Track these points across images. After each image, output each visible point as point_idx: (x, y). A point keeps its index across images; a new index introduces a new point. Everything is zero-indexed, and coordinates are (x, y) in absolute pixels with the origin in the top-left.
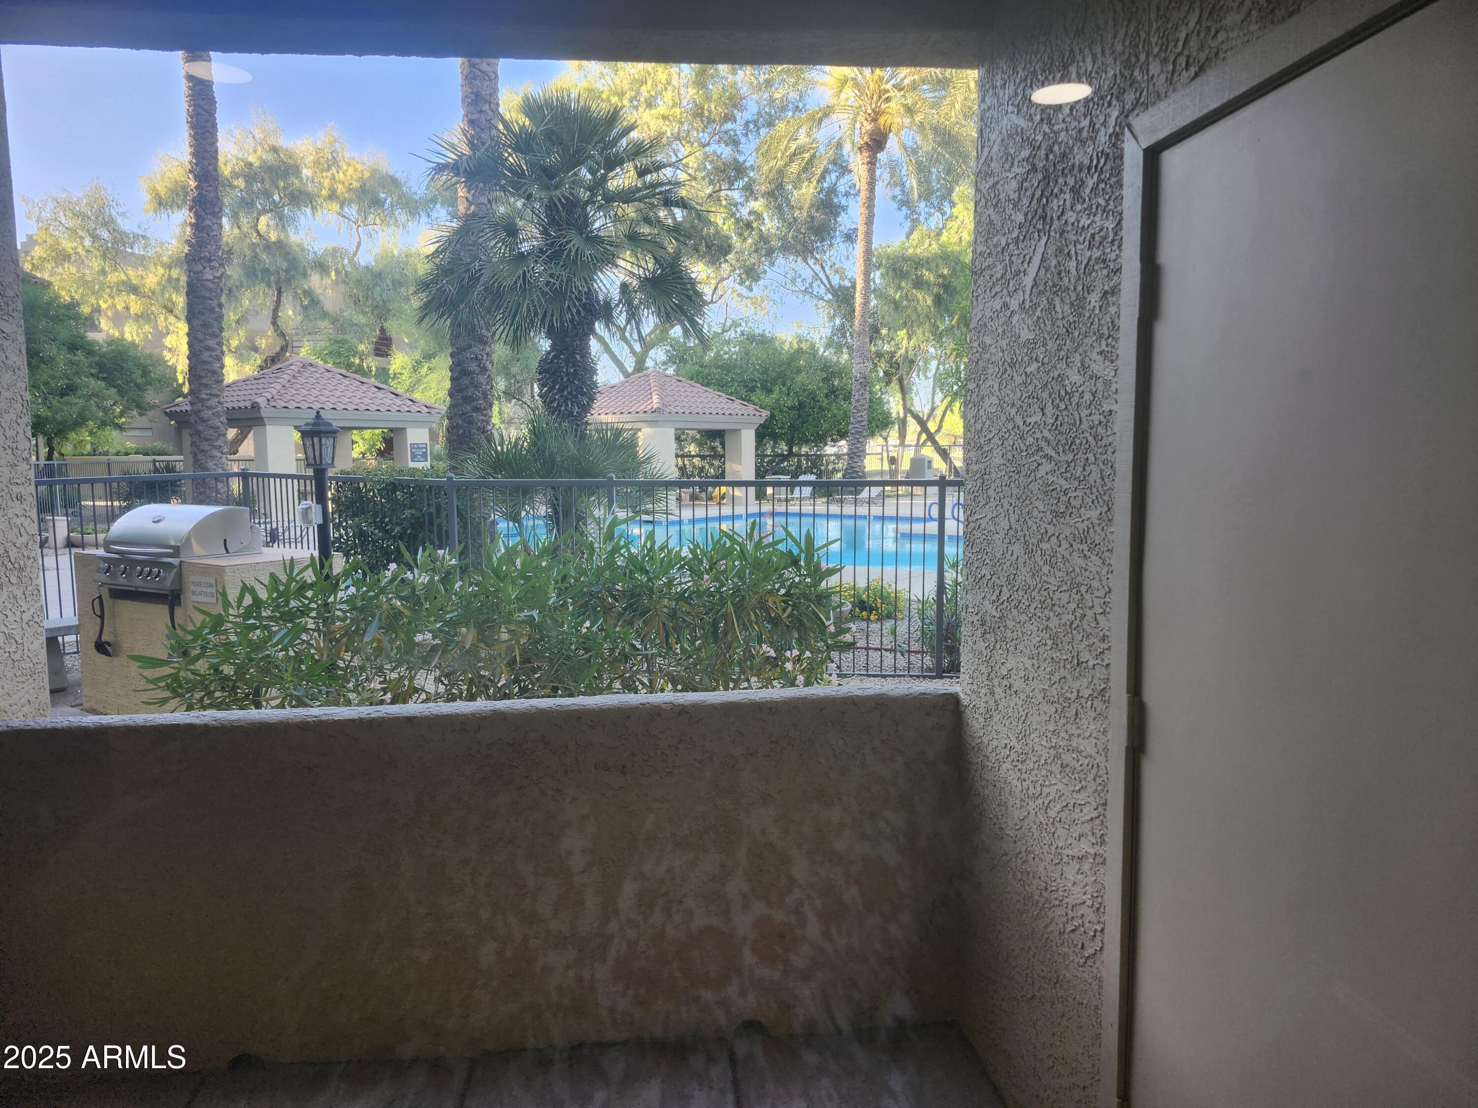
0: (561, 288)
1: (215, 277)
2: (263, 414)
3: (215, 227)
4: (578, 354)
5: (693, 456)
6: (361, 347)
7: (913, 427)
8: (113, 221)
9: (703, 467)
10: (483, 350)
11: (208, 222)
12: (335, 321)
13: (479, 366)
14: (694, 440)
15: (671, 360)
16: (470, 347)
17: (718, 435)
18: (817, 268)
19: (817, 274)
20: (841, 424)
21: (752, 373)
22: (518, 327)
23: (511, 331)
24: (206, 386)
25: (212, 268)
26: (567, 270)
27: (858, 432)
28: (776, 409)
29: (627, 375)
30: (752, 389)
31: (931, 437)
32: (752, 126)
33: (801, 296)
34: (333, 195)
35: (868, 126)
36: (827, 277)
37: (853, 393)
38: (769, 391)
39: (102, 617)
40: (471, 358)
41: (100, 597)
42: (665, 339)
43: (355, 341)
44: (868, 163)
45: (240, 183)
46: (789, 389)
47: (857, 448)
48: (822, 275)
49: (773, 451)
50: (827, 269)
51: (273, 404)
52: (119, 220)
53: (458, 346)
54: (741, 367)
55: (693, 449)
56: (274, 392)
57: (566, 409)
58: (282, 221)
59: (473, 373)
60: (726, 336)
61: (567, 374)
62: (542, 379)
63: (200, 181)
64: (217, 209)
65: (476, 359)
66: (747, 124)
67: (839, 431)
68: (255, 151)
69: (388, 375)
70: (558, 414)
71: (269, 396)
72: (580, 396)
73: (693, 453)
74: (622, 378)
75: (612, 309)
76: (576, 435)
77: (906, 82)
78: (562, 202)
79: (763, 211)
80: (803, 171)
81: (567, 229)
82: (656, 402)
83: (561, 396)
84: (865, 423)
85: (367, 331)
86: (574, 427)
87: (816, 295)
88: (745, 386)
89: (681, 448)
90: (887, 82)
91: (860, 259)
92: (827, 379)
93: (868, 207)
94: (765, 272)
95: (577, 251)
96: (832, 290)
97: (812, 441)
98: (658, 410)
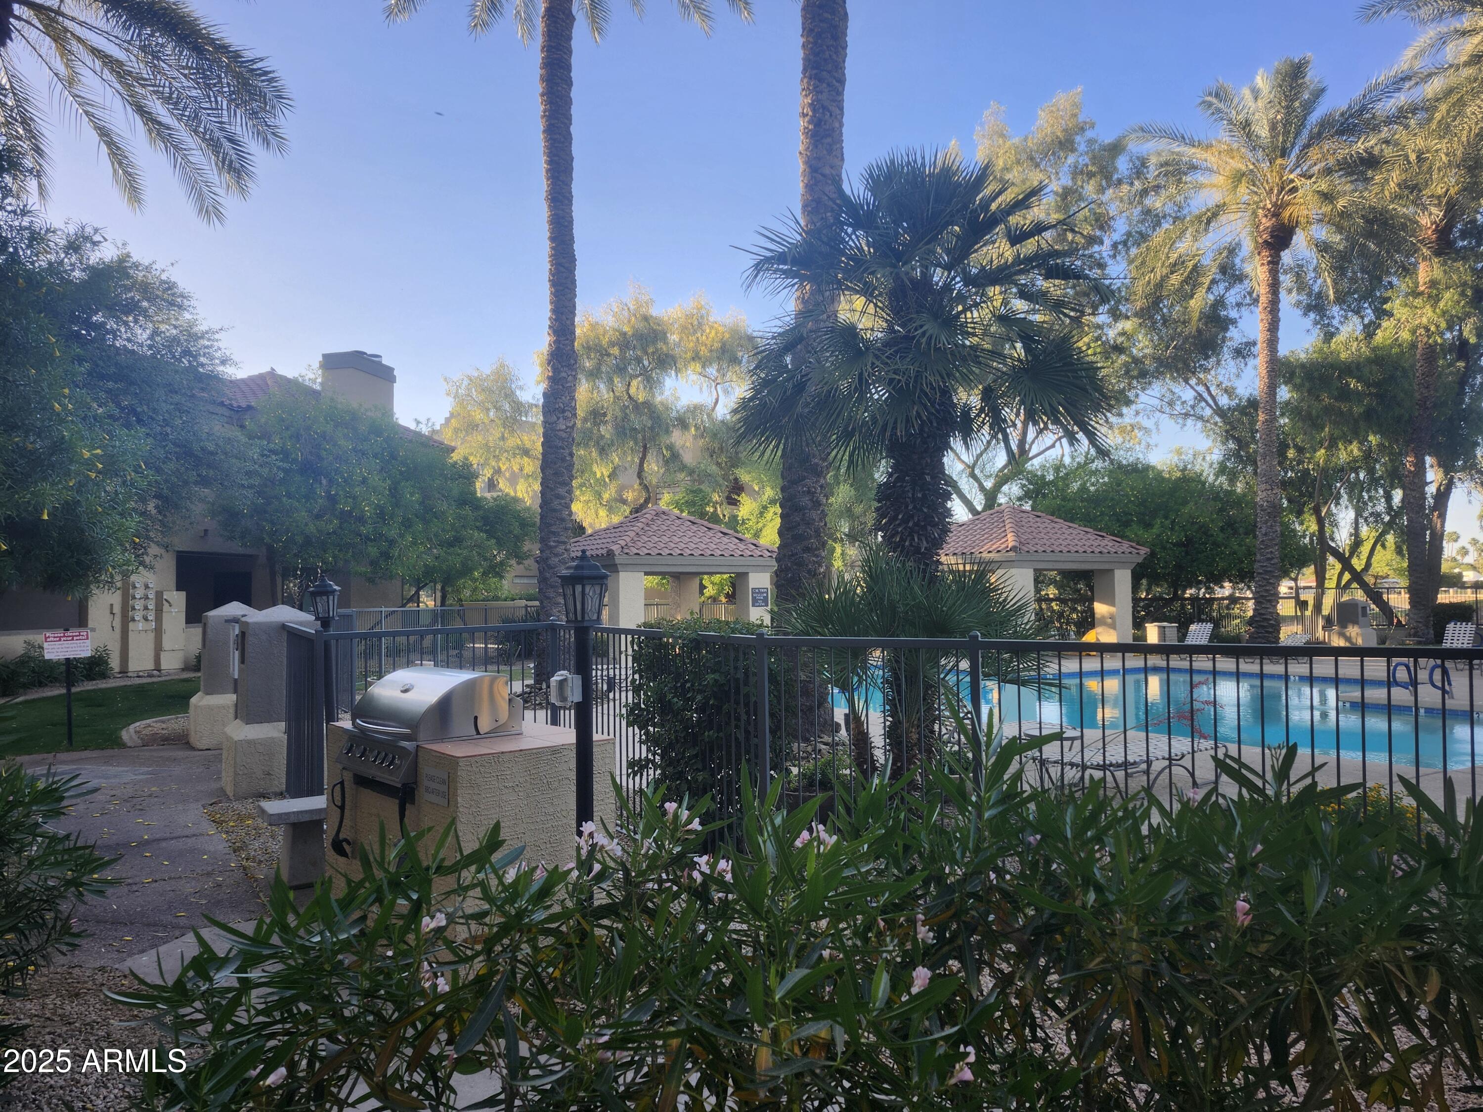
0: (907, 385)
1: (567, 427)
2: (617, 561)
3: (570, 378)
4: (929, 474)
5: (1052, 600)
6: (716, 497)
7: (1333, 566)
8: (513, 393)
9: (1064, 612)
11: (563, 375)
12: (691, 472)
13: (811, 500)
14: (1053, 582)
15: (1027, 495)
16: (804, 478)
17: (1086, 576)
18: (1201, 389)
19: (1200, 395)
20: (1242, 562)
21: (1126, 505)
22: (854, 449)
23: (846, 457)
24: (554, 533)
25: (565, 418)
26: (917, 364)
27: (1266, 572)
29: (976, 513)
30: (1127, 524)
31: (1357, 577)
32: (1120, 247)
33: (1180, 421)
34: (696, 357)
35: (1266, 223)
36: (1213, 398)
37: (1259, 525)
38: (1148, 526)
39: (342, 808)
40: (804, 492)
41: (342, 783)
42: (1021, 472)
43: (709, 490)
44: (1269, 263)
45: (615, 351)
46: (1173, 522)
47: (1267, 591)
48: (1206, 395)
49: (1149, 594)
50: (1213, 389)
51: (626, 551)
52: (518, 393)
53: (789, 478)
54: (1112, 499)
55: (1052, 592)
56: (628, 539)
57: (911, 545)
58: (650, 383)
59: (806, 508)
60: (1093, 466)
61: (914, 500)
62: (881, 508)
63: (558, 336)
64: (572, 362)
65: (809, 492)
67: (1240, 570)
68: (629, 321)
69: (737, 522)
70: (901, 552)
71: (623, 543)
72: (929, 528)
73: (1051, 596)
74: (970, 516)
75: (972, 420)
76: (924, 577)
77: (1316, 168)
78: (913, 280)
79: (1135, 331)
80: (1186, 281)
81: (917, 312)
82: (1011, 540)
83: (905, 528)
84: (1276, 561)
85: (721, 481)
86: (922, 567)
87: (1200, 418)
88: (1118, 520)
89: (1038, 590)
90: (1291, 171)
91: (1263, 371)
92: (1221, 510)
93: (1270, 312)
94: (1137, 396)
95: (930, 337)
96: (1220, 411)
97: (1200, 582)
98: (1014, 549)
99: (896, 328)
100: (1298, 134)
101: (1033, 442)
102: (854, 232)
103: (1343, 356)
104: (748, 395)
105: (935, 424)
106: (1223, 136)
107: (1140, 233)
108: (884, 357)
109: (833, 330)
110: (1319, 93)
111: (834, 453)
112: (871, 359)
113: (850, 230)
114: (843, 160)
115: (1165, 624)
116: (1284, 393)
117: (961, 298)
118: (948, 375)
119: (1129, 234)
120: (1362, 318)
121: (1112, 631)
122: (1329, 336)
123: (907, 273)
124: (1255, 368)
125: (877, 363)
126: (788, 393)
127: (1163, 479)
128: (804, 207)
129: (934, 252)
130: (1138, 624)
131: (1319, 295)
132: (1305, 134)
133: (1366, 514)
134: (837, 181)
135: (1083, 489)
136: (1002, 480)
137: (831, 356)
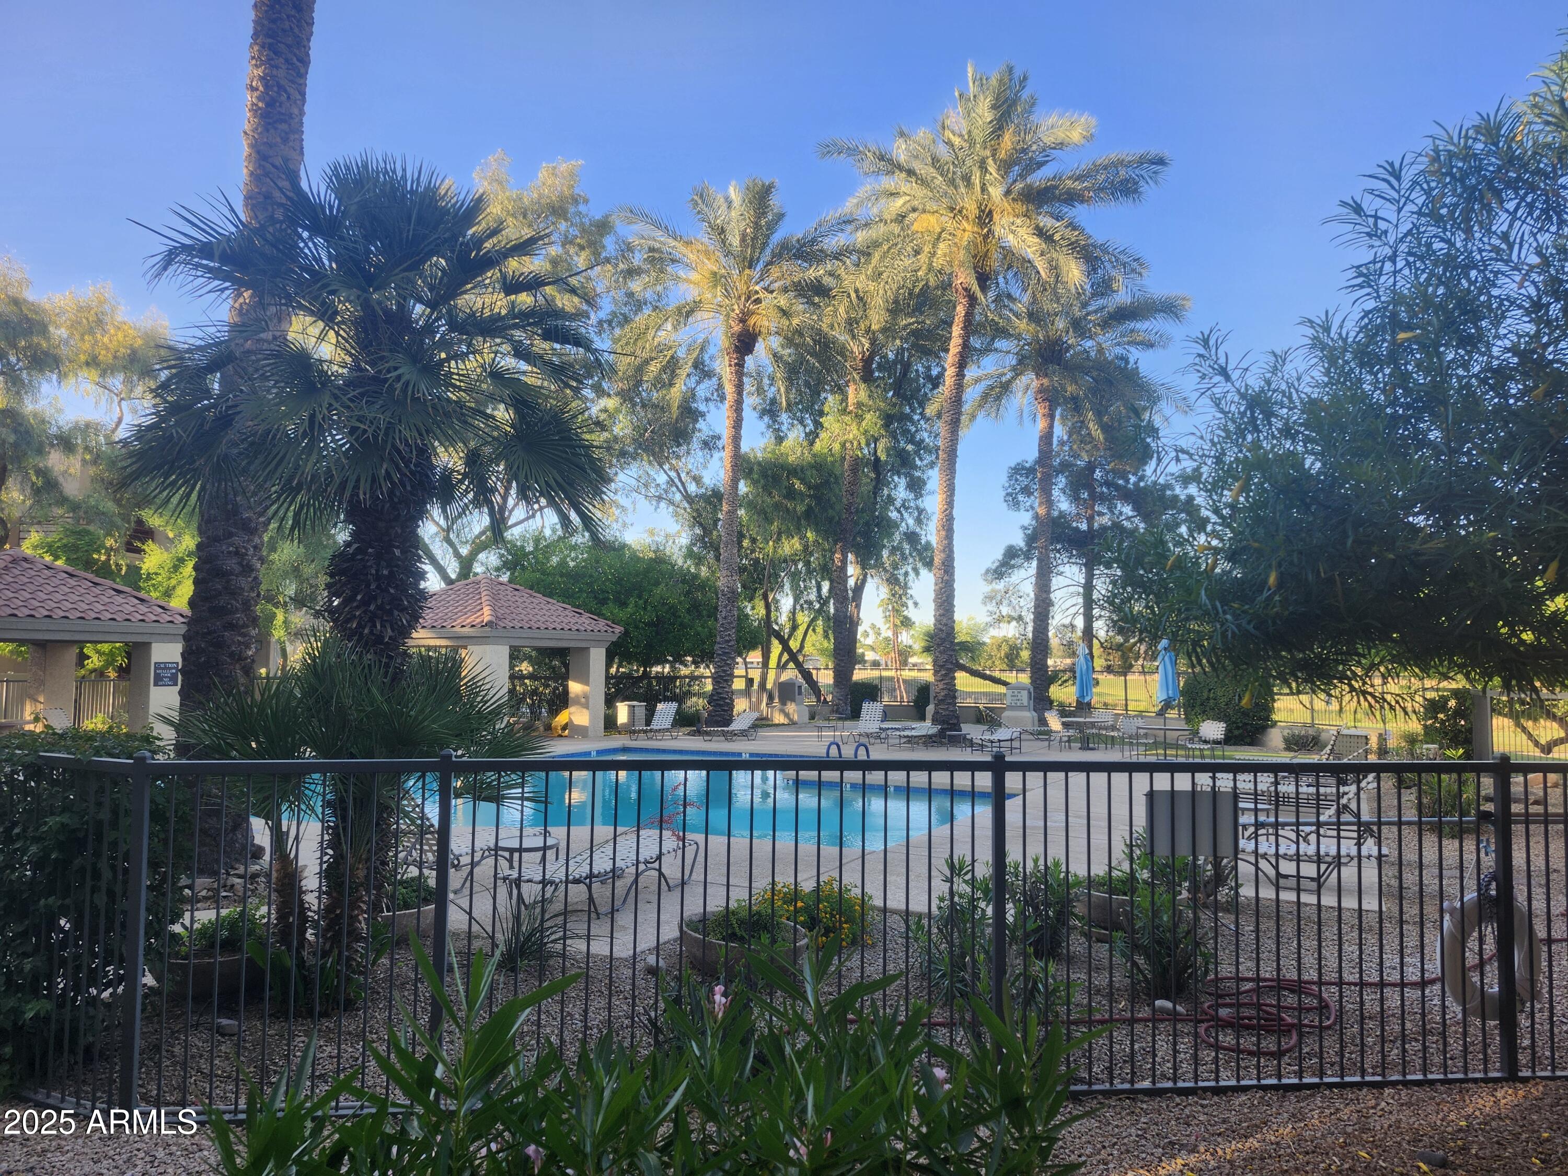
0: (375, 437)
4: (397, 547)
5: (526, 677)
6: (109, 542)
7: (776, 648)
9: (537, 689)
10: (249, 541)
12: (75, 507)
13: (240, 564)
14: (529, 658)
15: (507, 565)
16: (231, 535)
17: (562, 653)
18: (673, 474)
19: (673, 481)
20: (705, 643)
21: (603, 583)
22: (301, 507)
23: (290, 514)
26: (388, 414)
27: (725, 654)
28: (630, 626)
29: (449, 581)
30: (603, 602)
31: (793, 657)
32: (605, 326)
33: (655, 504)
34: (92, 362)
35: (737, 328)
36: (683, 484)
37: (720, 609)
38: (623, 604)
40: (229, 552)
42: (500, 541)
43: (100, 532)
44: (736, 364)
46: (646, 602)
47: (725, 671)
48: (676, 480)
50: (683, 475)
53: (210, 533)
54: (591, 576)
55: (525, 667)
57: (371, 632)
58: (16, 386)
59: (231, 573)
60: (573, 540)
61: (378, 577)
62: (335, 584)
65: (237, 553)
66: (600, 322)
67: (703, 651)
69: (139, 576)
70: (358, 641)
72: (396, 613)
73: (525, 673)
74: (443, 585)
75: (454, 486)
76: (386, 673)
77: (776, 285)
78: (387, 312)
79: (617, 410)
80: (664, 369)
81: (391, 351)
82: (487, 614)
83: (365, 612)
84: (732, 643)
85: (118, 521)
86: (384, 660)
87: (671, 502)
88: (595, 598)
89: (512, 667)
90: (757, 283)
91: (728, 464)
92: (689, 592)
93: (736, 410)
94: (616, 474)
95: (407, 384)
96: (687, 497)
97: (667, 661)
98: (489, 624)
99: (363, 364)
100: (763, 249)
101: (513, 509)
102: (310, 238)
103: (791, 459)
104: (149, 420)
105: (409, 488)
106: (705, 238)
107: (624, 315)
108: (345, 399)
109: (278, 355)
110: (780, 216)
111: (274, 507)
112: (326, 399)
113: (305, 234)
114: (302, 153)
115: (635, 703)
116: (743, 487)
117: (444, 344)
118: (428, 432)
119: (614, 314)
120: (805, 427)
121: (585, 710)
122: (780, 440)
123: (379, 303)
124: (721, 459)
125: (336, 405)
126: (207, 427)
127: (639, 558)
128: (247, 198)
129: (414, 283)
130: (610, 702)
131: (773, 401)
132: (768, 251)
133: (802, 601)
134: (293, 178)
135: (563, 563)
136: (479, 547)
137: (274, 386)
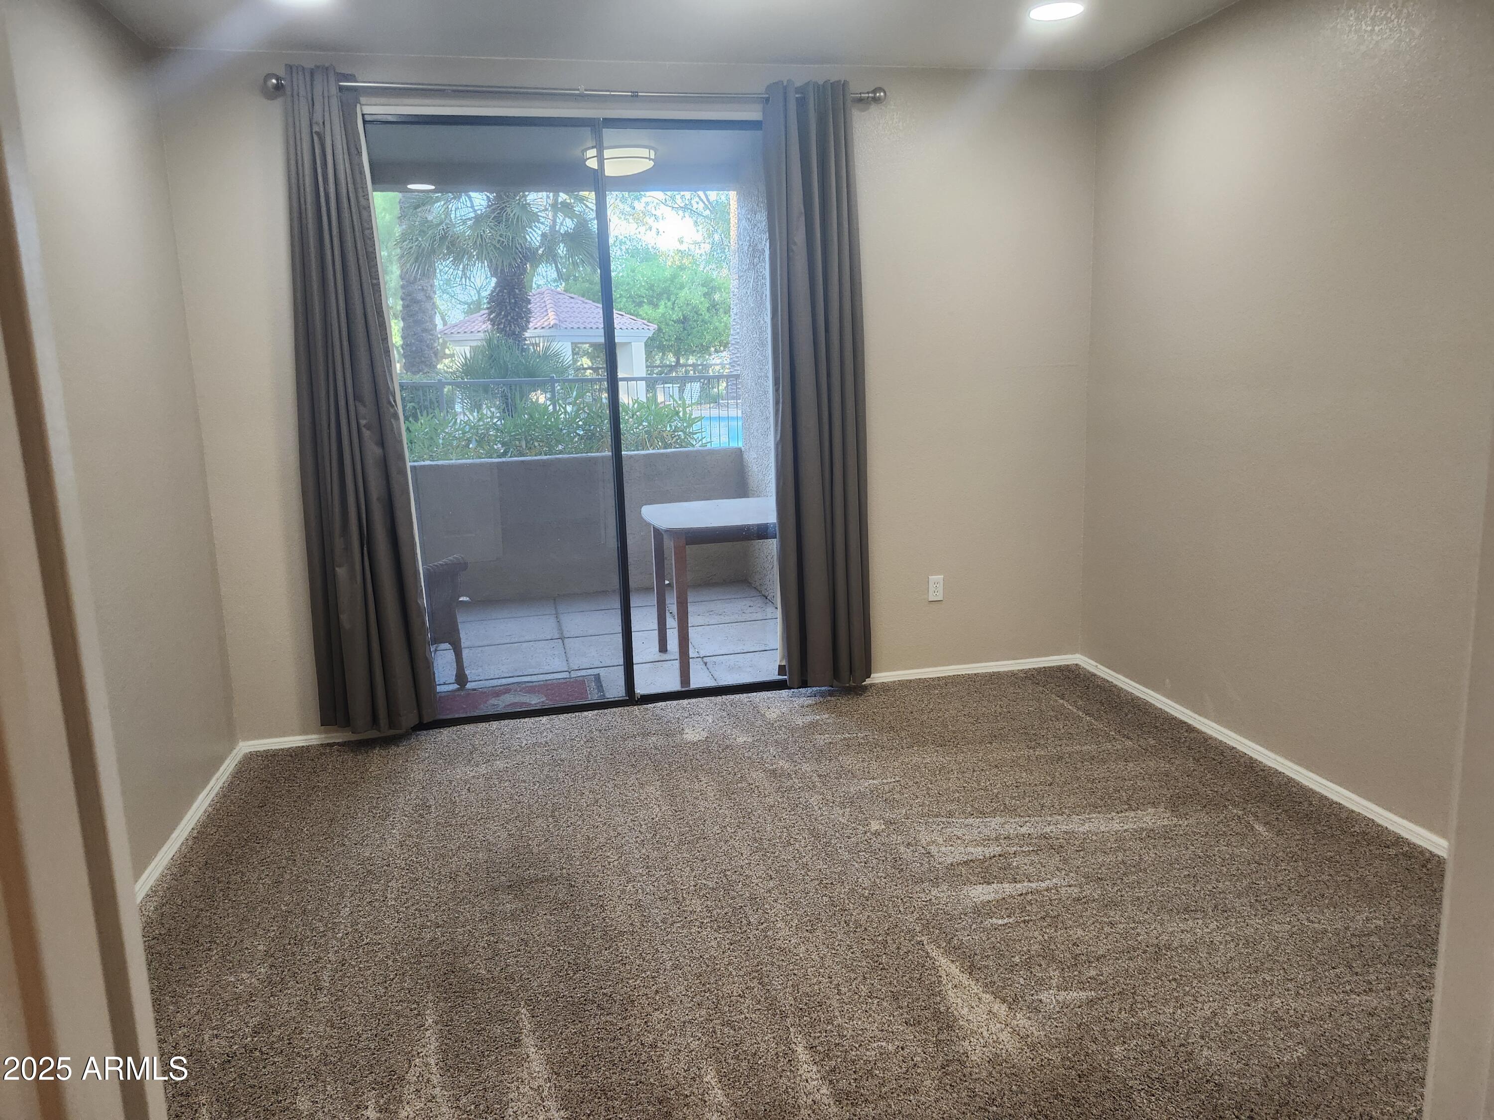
10: (428, 282)
15: (562, 277)
20: (722, 336)
21: (639, 289)
28: (662, 323)
30: (640, 304)
33: (680, 212)
38: (656, 306)
46: (674, 304)
49: (661, 362)
55: (586, 362)
57: (510, 329)
67: (721, 343)
70: (504, 334)
72: (519, 320)
73: (585, 366)
75: (536, 253)
76: (519, 348)
82: (552, 318)
83: (506, 320)
86: (517, 343)
88: (634, 302)
89: (575, 361)
92: (708, 294)
98: (555, 326)
